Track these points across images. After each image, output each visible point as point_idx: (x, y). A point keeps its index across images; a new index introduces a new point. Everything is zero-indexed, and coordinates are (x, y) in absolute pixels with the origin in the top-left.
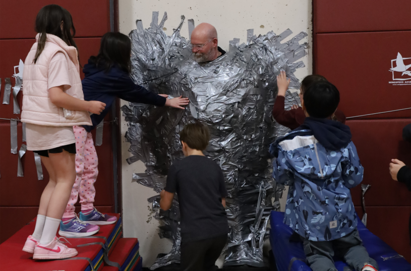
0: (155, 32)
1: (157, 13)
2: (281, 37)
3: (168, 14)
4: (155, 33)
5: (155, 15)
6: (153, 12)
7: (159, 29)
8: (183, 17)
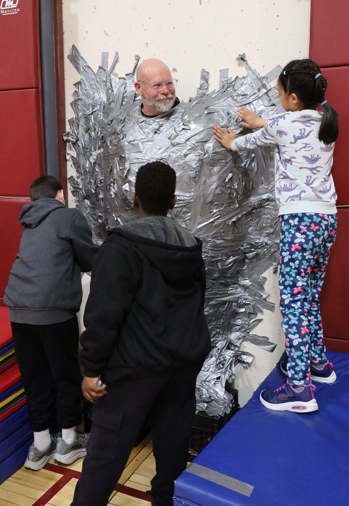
0: (105, 79)
1: (107, 54)
2: (267, 78)
3: (119, 55)
4: (104, 81)
5: (105, 57)
6: (103, 53)
7: (109, 75)
8: (138, 58)
